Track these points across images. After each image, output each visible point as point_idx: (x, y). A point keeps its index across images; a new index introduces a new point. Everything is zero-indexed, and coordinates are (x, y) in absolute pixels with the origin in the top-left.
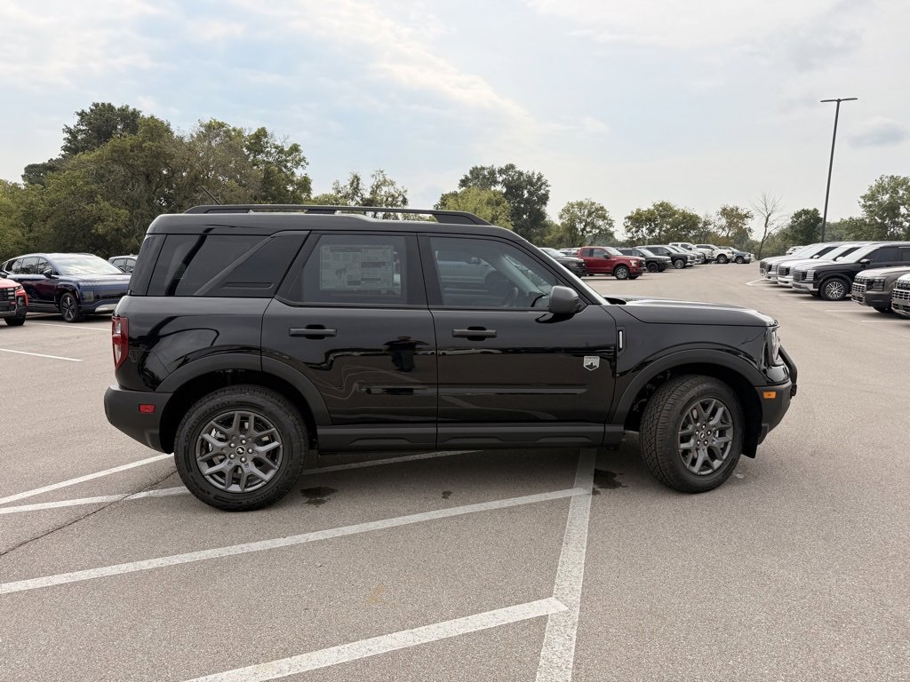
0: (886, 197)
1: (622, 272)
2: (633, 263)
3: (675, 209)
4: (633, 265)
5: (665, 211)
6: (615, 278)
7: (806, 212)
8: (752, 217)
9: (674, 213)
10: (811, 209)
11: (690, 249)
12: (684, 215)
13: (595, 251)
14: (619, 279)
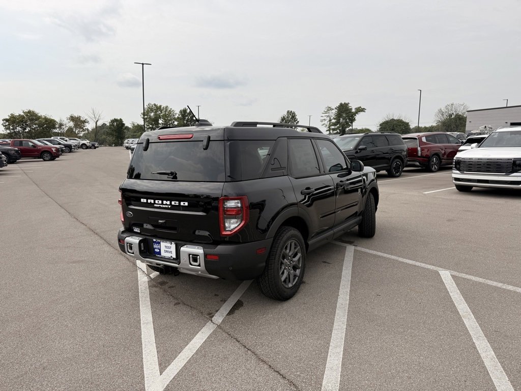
0: (152, 114)
1: (47, 156)
2: (53, 149)
3: (39, 115)
4: (54, 151)
5: (31, 117)
6: (42, 160)
7: (115, 120)
8: (88, 122)
9: (40, 117)
10: (119, 118)
11: (66, 141)
12: (46, 119)
13: (24, 142)
14: (45, 160)
